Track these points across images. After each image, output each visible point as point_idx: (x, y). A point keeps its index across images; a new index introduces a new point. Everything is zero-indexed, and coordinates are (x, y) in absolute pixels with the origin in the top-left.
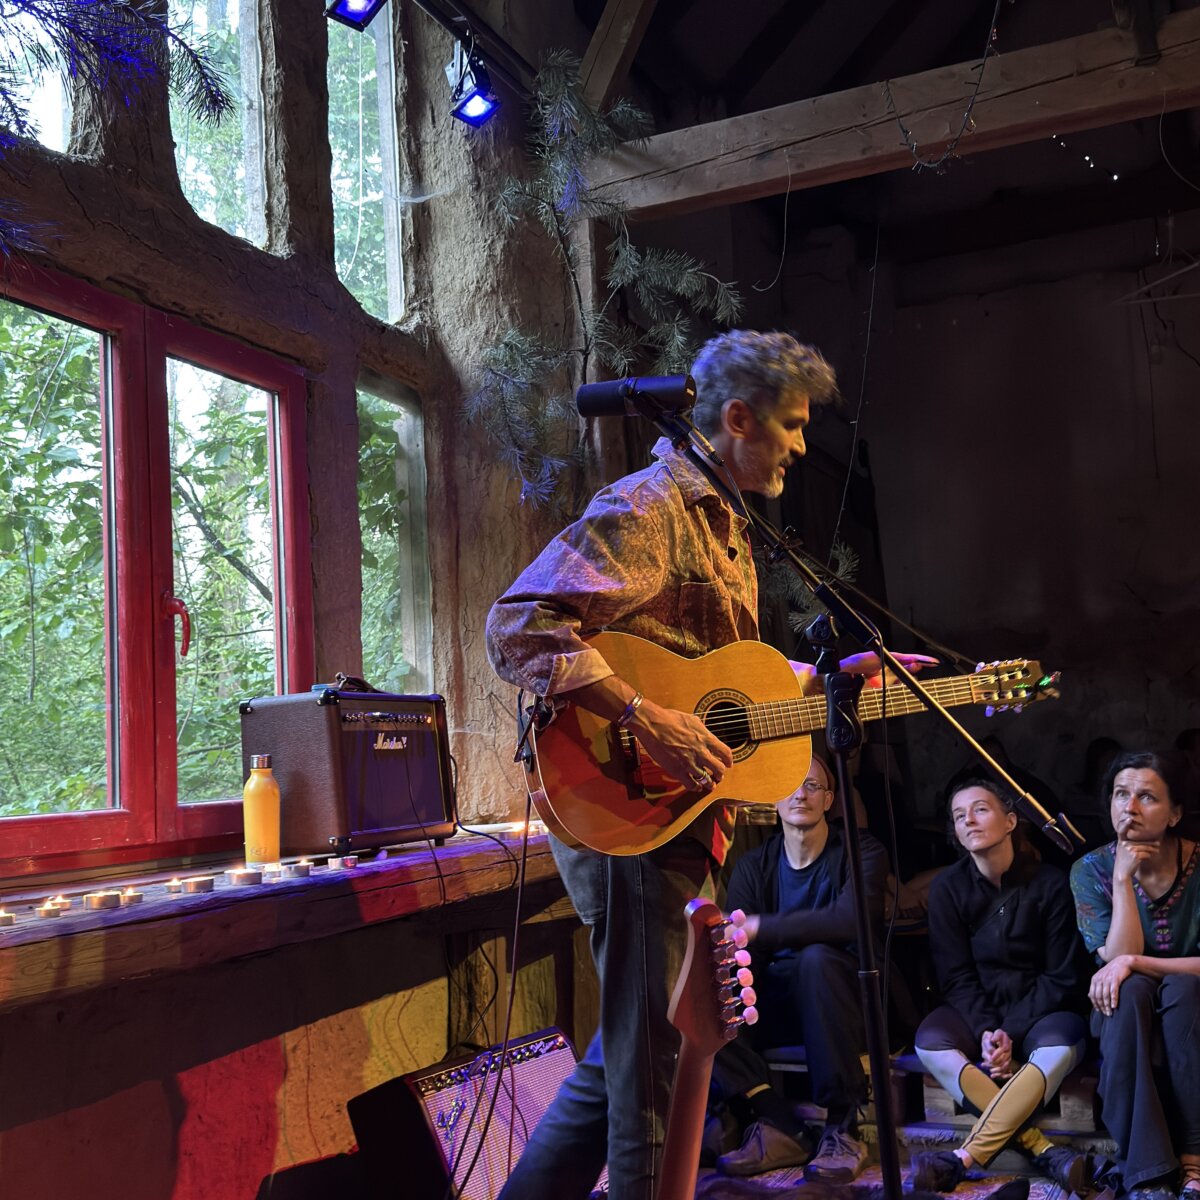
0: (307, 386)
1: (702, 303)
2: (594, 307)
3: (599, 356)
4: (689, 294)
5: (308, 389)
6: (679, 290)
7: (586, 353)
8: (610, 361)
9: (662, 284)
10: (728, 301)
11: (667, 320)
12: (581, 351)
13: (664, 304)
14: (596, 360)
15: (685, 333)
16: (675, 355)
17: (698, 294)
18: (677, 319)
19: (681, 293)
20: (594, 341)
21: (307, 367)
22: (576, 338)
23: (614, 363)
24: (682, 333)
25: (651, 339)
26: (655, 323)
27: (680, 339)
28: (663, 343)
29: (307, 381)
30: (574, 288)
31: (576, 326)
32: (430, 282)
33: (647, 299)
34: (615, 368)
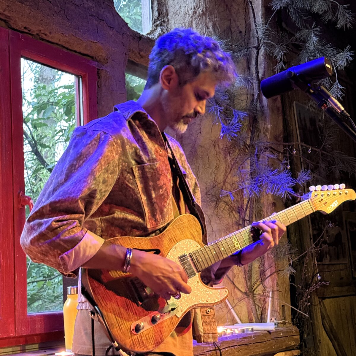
0: (98, 72)
1: (329, 17)
2: (262, 21)
3: (265, 50)
4: (320, 12)
5: (98, 74)
6: (314, 10)
7: (258, 48)
8: (273, 53)
9: (304, 7)
10: (344, 15)
11: (307, 28)
12: (255, 47)
13: (305, 18)
14: (264, 52)
15: (318, 35)
16: (312, 48)
17: (325, 12)
18: (313, 27)
19: (316, 12)
20: (262, 41)
21: (98, 61)
22: (252, 39)
23: (275, 54)
24: (316, 35)
25: (296, 40)
26: (299, 30)
27: (315, 39)
28: (305, 42)
29: (98, 69)
30: (251, 10)
31: (252, 32)
32: (167, 10)
33: (294, 15)
34: (276, 57)
